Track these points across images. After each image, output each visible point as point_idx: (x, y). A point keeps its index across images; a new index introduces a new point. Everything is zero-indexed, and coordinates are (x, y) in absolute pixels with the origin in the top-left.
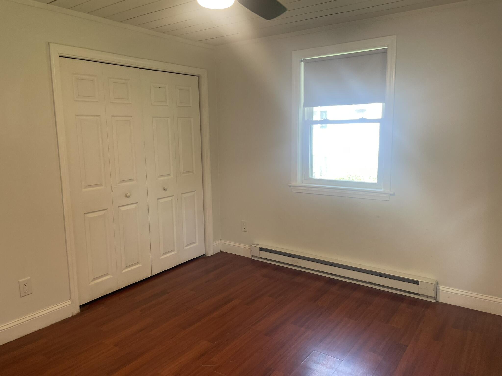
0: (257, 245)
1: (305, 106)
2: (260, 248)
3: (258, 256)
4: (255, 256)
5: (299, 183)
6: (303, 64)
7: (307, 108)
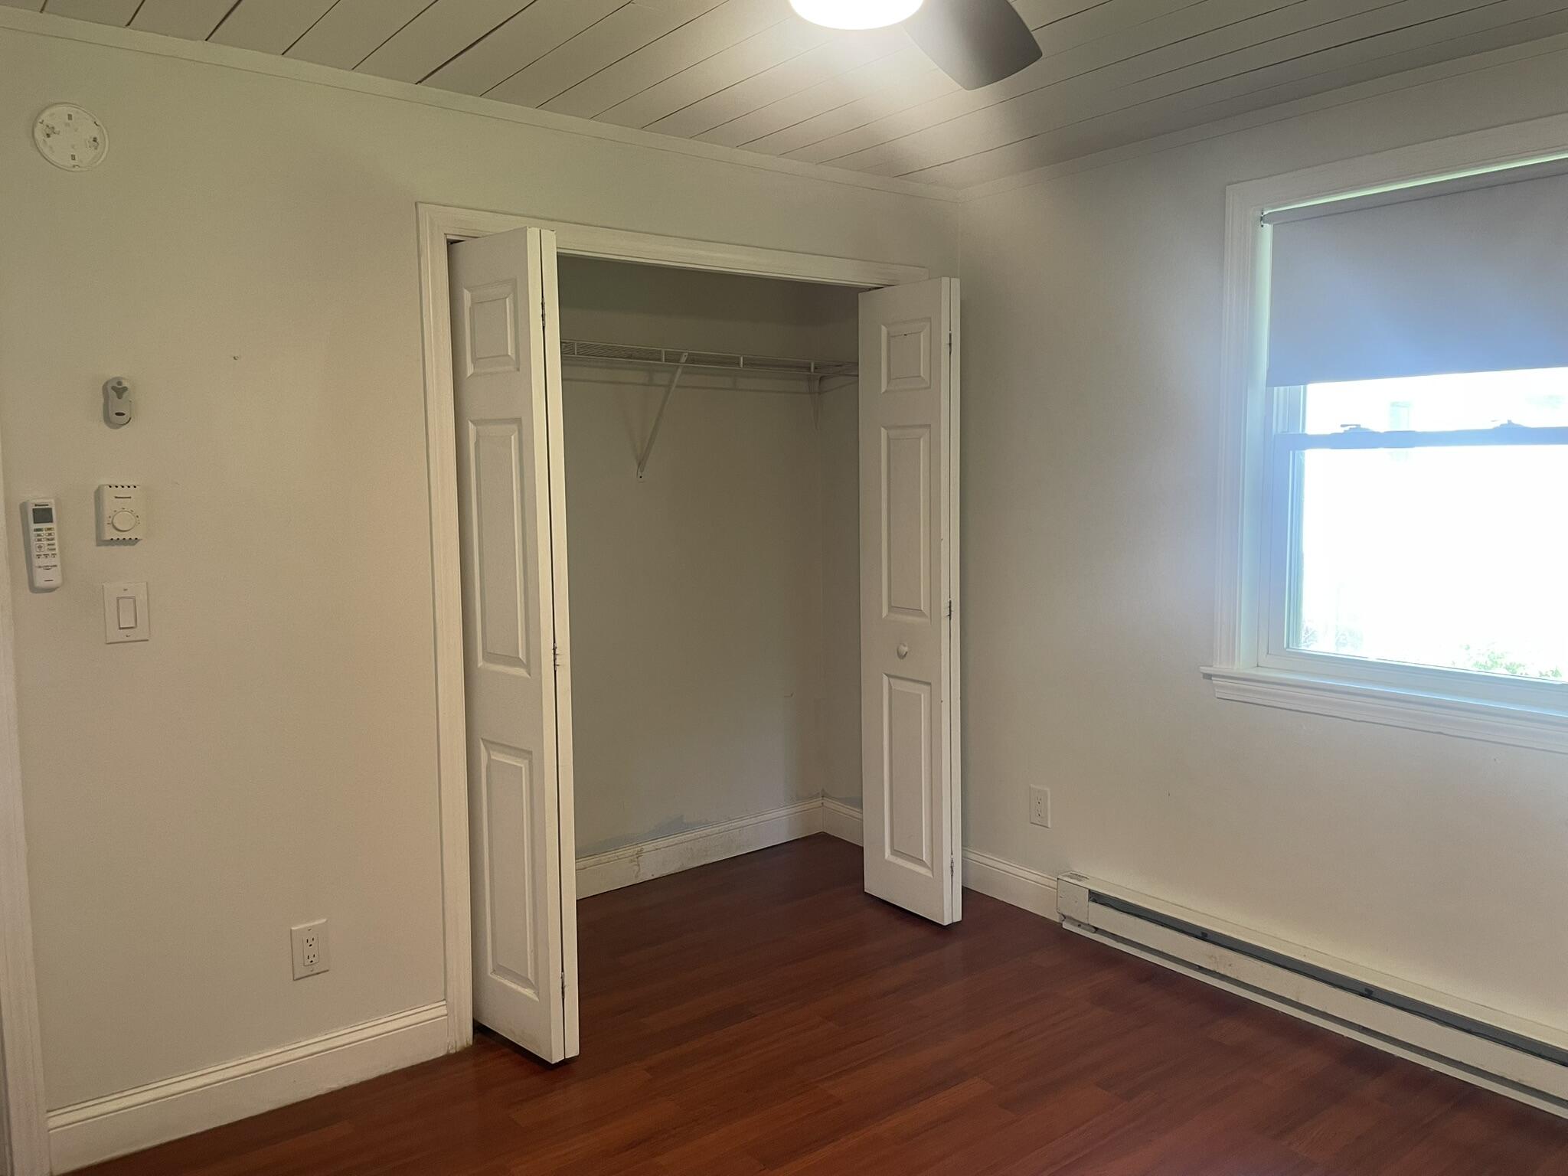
0: (1080, 880)
1: (1274, 380)
2: (1089, 890)
3: (1082, 920)
4: (1072, 920)
5: (1241, 665)
6: (1268, 228)
7: (1282, 388)
